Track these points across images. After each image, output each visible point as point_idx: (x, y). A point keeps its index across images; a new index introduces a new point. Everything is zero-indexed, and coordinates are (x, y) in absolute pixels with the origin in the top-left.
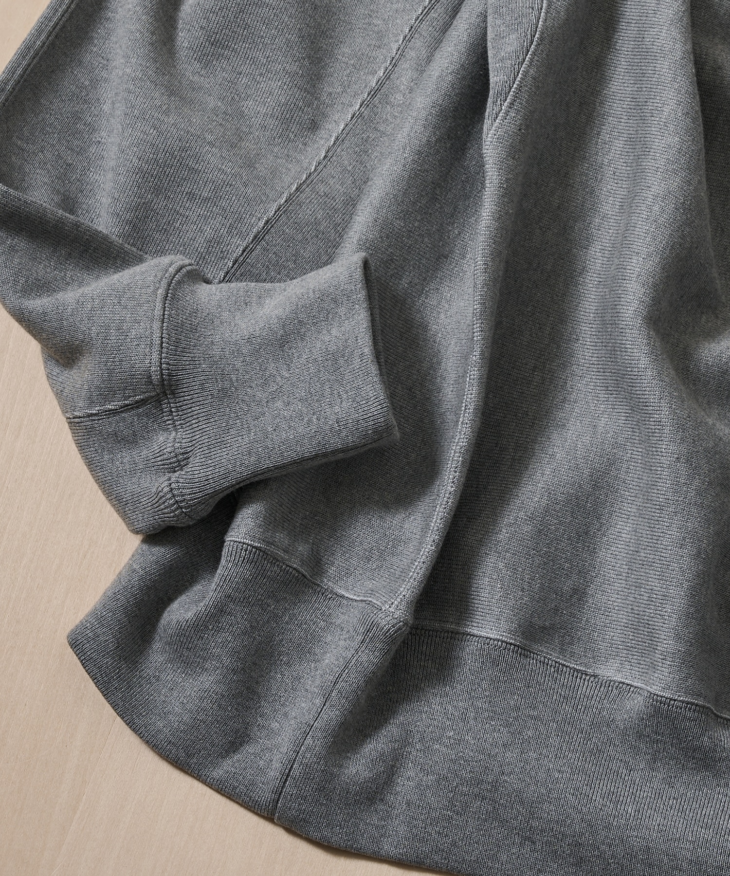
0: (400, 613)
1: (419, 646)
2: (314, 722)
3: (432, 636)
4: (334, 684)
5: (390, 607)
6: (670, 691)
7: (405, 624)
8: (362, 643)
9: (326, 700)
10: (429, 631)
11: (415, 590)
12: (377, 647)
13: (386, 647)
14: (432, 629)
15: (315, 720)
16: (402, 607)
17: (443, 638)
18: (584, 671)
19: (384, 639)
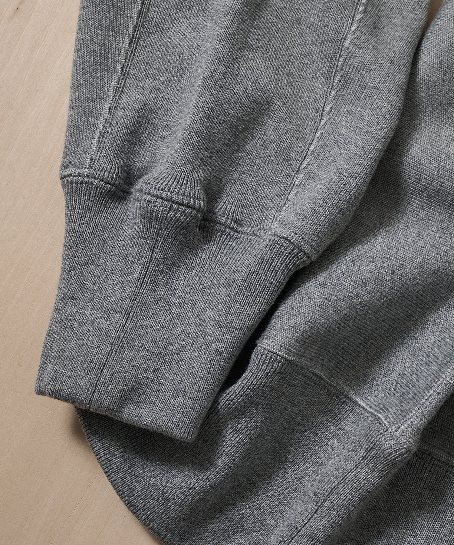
0: (404, 440)
1: (421, 471)
2: (302, 528)
3: (437, 466)
4: (329, 494)
5: (396, 431)
7: (409, 451)
8: (363, 459)
9: (318, 508)
10: (436, 459)
11: (423, 419)
12: (377, 468)
13: (385, 469)
14: (438, 458)
15: (304, 526)
16: (407, 433)
17: (447, 472)
19: (385, 461)
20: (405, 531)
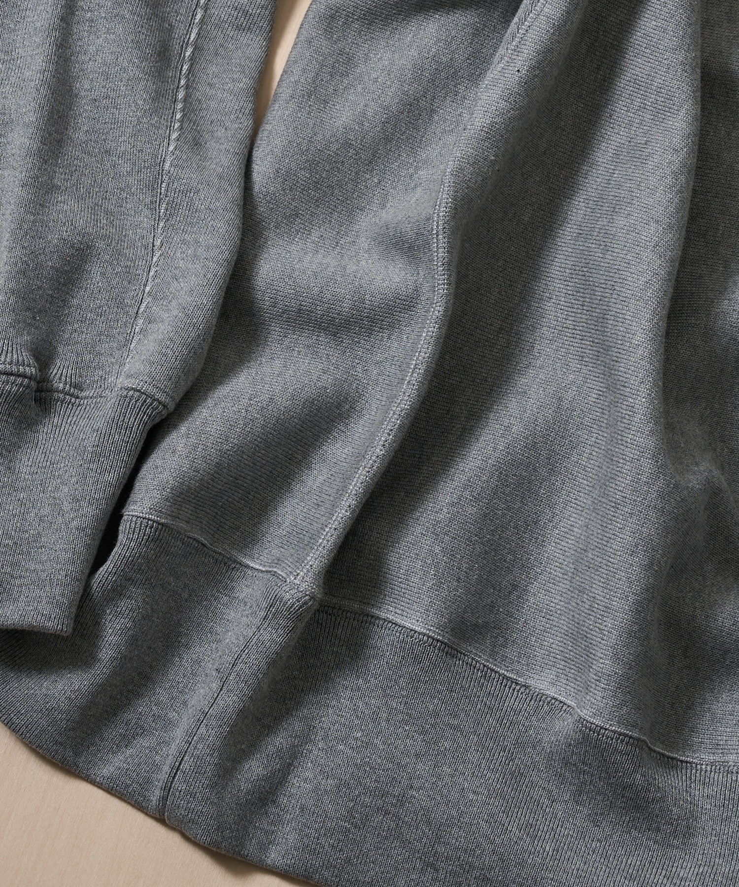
0: (305, 586)
1: (334, 628)
2: (209, 709)
3: (350, 619)
4: (233, 666)
5: (295, 579)
6: (601, 718)
7: (312, 598)
8: (264, 619)
9: (223, 684)
10: (348, 612)
11: (323, 560)
12: (281, 625)
13: (290, 624)
14: (351, 610)
15: (211, 707)
16: (308, 578)
17: (362, 622)
18: (515, 679)
19: (289, 615)
20: (326, 696)
